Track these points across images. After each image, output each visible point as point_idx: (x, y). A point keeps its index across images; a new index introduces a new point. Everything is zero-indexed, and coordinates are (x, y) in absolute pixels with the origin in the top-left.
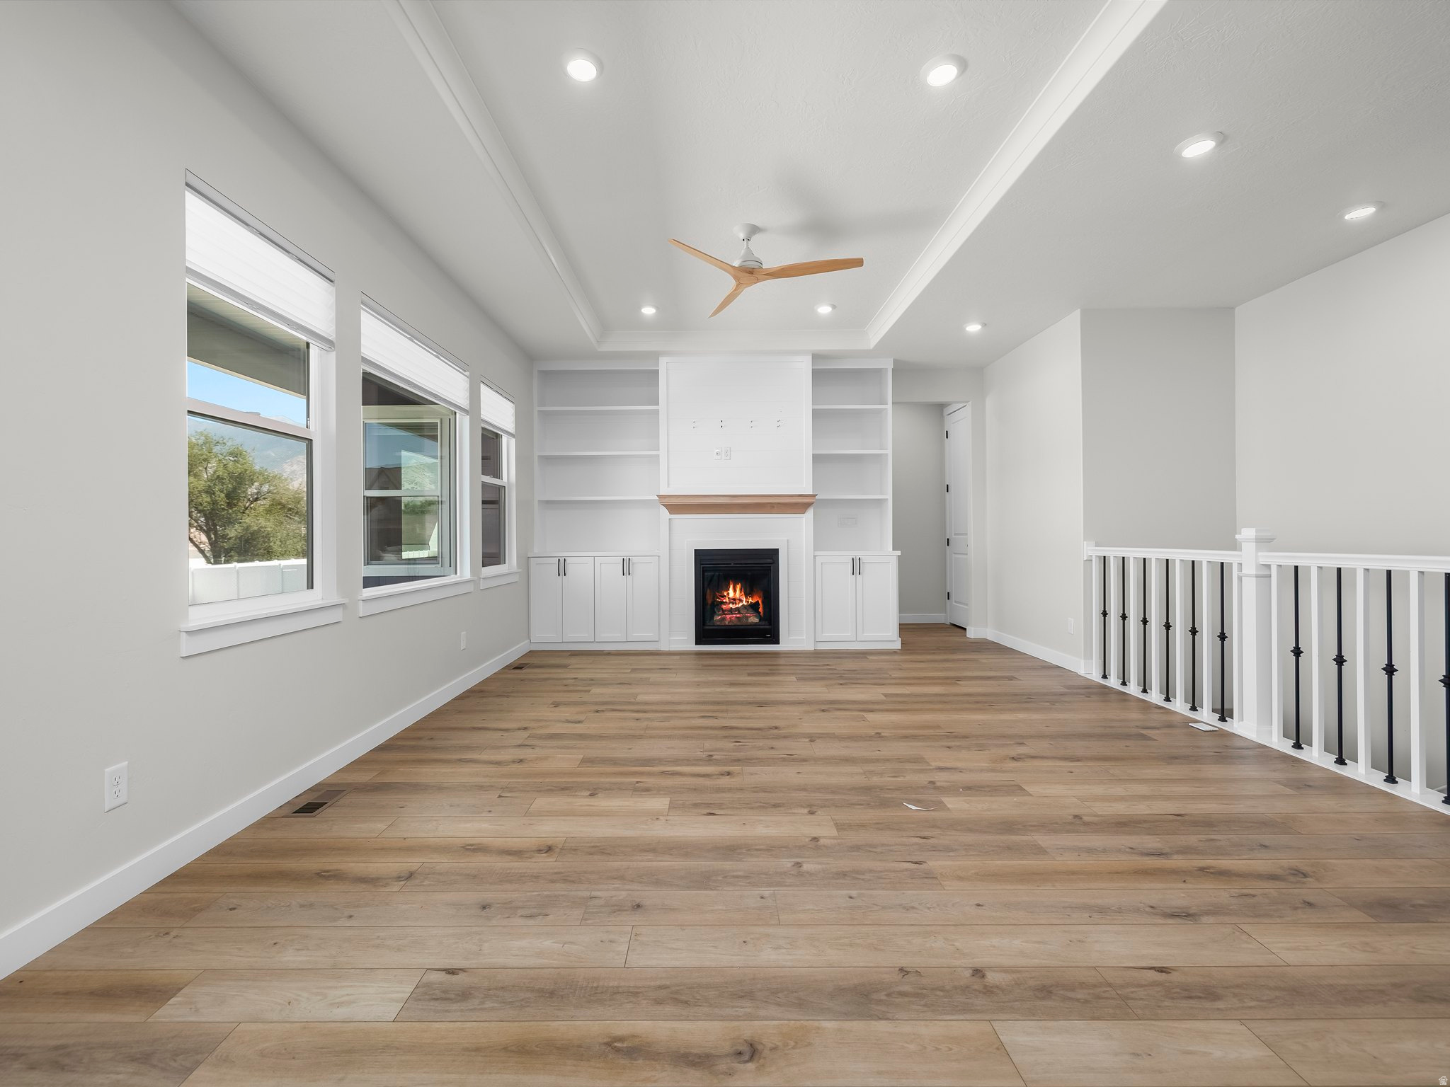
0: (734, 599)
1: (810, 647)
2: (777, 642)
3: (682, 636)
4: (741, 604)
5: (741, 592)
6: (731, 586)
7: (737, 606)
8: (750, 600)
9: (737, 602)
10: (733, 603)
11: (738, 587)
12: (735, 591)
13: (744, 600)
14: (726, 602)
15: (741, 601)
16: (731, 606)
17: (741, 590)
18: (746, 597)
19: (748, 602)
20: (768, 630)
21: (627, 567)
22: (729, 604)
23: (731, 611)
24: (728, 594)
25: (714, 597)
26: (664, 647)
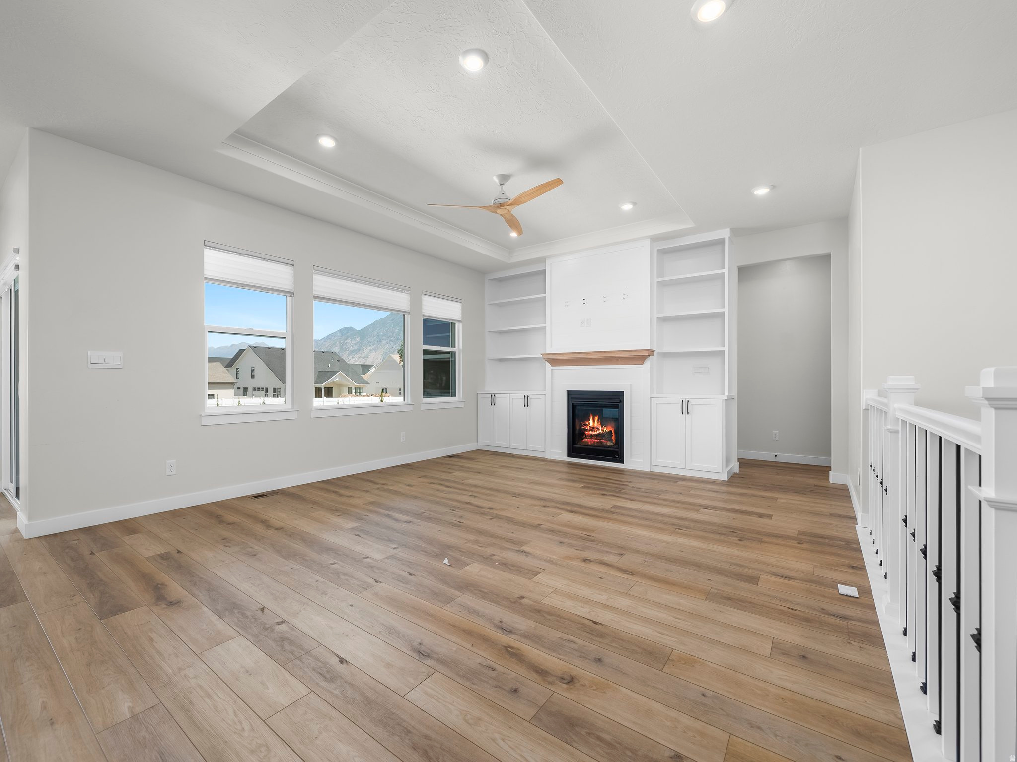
0: (593, 428)
1: (646, 469)
2: (622, 462)
3: (558, 450)
4: (598, 432)
5: (598, 423)
6: (591, 418)
7: (595, 433)
8: (605, 429)
9: (596, 430)
10: (592, 431)
11: (596, 418)
12: (594, 421)
13: (601, 428)
14: (588, 429)
15: (598, 429)
16: (591, 432)
17: (598, 420)
18: (602, 427)
19: (603, 430)
20: (616, 453)
21: (526, 402)
22: (590, 431)
23: (592, 436)
24: (589, 423)
25: (581, 425)
26: (548, 457)
